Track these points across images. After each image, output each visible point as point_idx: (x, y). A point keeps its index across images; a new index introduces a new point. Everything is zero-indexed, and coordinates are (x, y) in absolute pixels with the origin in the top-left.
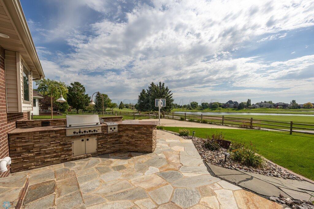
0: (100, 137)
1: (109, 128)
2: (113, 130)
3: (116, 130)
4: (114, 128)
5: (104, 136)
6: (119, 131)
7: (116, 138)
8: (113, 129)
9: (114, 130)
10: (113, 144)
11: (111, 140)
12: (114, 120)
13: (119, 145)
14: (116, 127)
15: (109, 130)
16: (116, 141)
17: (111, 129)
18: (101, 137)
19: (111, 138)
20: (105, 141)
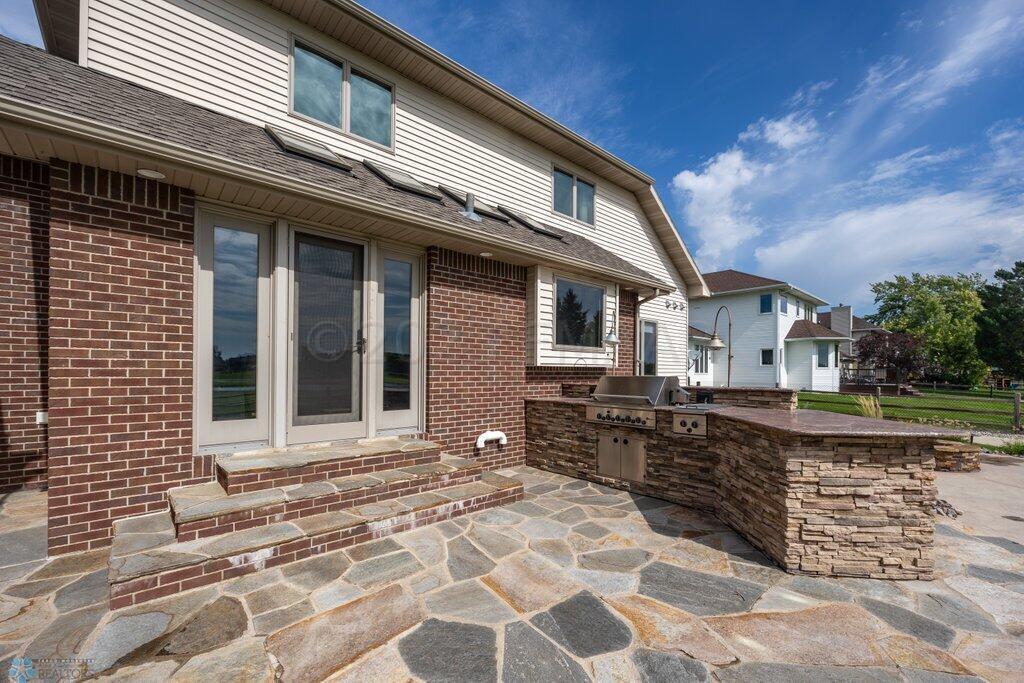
0: (652, 441)
1: (677, 420)
2: (689, 430)
3: (701, 430)
4: (695, 425)
5: (662, 443)
6: (711, 438)
7: (702, 460)
8: (689, 425)
9: (694, 431)
10: (691, 477)
11: (685, 461)
12: (752, 402)
13: (712, 488)
14: (703, 422)
15: (677, 428)
16: (702, 469)
17: (683, 424)
18: (655, 442)
19: (684, 454)
20: (666, 459)
